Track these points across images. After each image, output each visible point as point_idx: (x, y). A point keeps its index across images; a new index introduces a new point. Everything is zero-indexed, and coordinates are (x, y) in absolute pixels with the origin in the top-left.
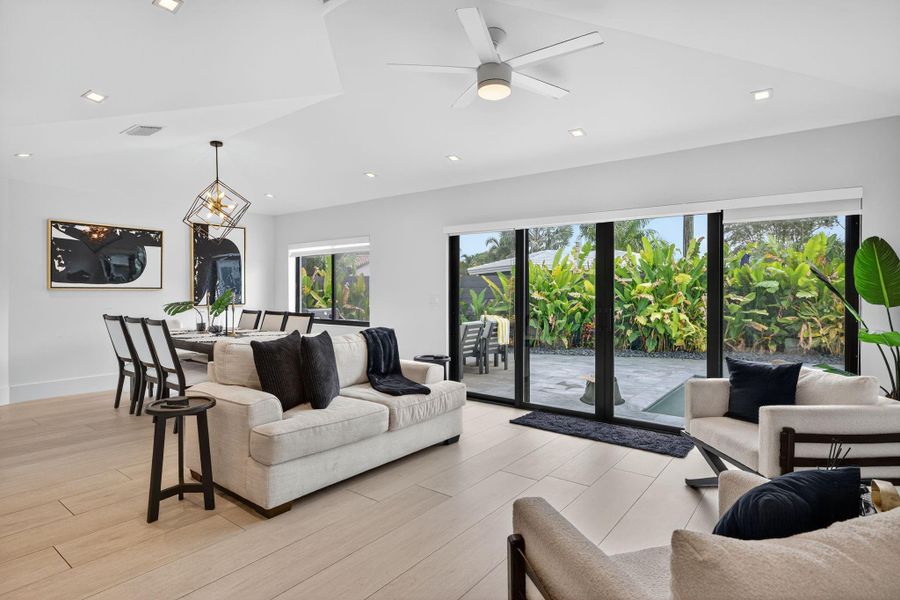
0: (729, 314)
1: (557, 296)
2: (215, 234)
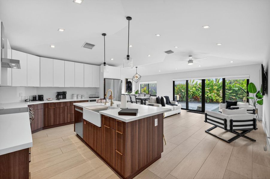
0: (226, 95)
2: (129, 80)
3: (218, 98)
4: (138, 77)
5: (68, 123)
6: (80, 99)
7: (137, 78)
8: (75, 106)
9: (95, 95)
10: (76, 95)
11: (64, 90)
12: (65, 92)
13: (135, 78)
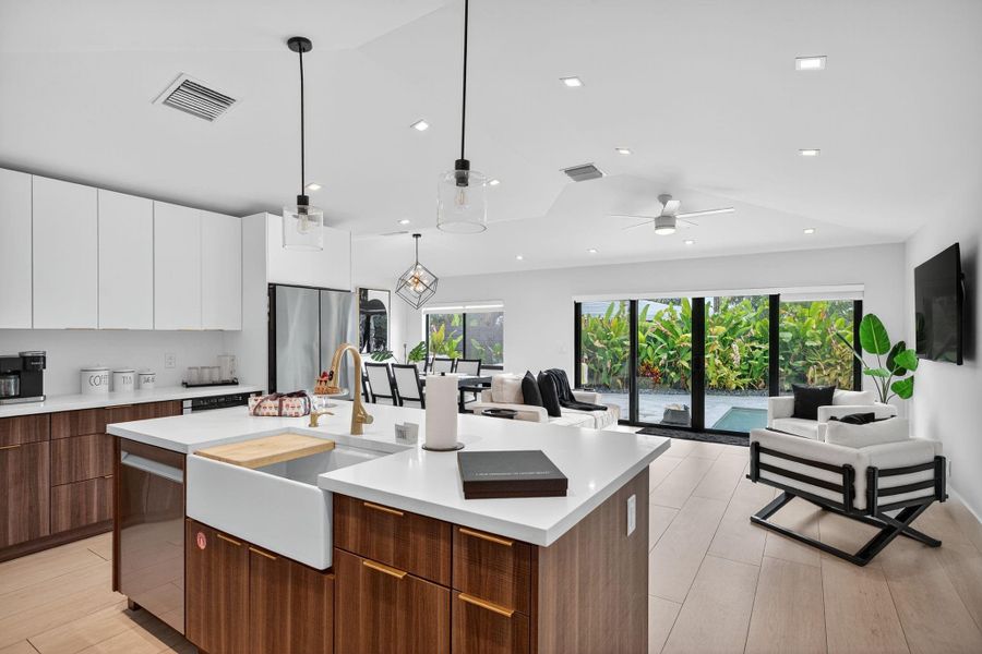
1: (614, 345)
2: (371, 296)
3: (725, 370)
4: (425, 282)
5: (61, 534)
6: (126, 397)
7: (420, 288)
8: (116, 439)
9: (216, 371)
10: (106, 373)
11: (30, 348)
12: (36, 358)
13: (412, 288)
